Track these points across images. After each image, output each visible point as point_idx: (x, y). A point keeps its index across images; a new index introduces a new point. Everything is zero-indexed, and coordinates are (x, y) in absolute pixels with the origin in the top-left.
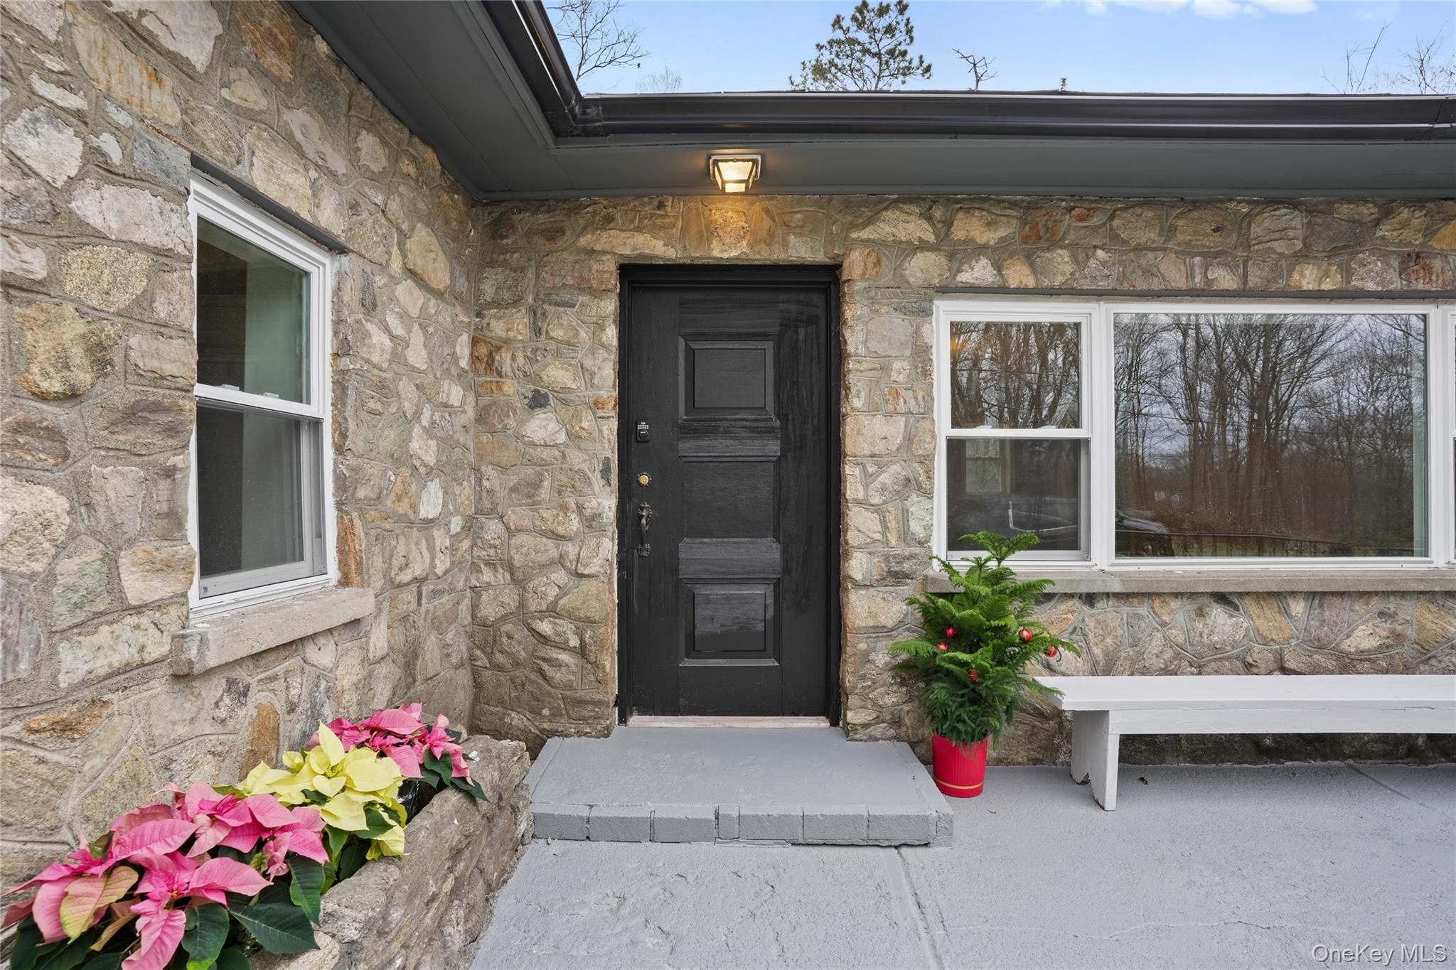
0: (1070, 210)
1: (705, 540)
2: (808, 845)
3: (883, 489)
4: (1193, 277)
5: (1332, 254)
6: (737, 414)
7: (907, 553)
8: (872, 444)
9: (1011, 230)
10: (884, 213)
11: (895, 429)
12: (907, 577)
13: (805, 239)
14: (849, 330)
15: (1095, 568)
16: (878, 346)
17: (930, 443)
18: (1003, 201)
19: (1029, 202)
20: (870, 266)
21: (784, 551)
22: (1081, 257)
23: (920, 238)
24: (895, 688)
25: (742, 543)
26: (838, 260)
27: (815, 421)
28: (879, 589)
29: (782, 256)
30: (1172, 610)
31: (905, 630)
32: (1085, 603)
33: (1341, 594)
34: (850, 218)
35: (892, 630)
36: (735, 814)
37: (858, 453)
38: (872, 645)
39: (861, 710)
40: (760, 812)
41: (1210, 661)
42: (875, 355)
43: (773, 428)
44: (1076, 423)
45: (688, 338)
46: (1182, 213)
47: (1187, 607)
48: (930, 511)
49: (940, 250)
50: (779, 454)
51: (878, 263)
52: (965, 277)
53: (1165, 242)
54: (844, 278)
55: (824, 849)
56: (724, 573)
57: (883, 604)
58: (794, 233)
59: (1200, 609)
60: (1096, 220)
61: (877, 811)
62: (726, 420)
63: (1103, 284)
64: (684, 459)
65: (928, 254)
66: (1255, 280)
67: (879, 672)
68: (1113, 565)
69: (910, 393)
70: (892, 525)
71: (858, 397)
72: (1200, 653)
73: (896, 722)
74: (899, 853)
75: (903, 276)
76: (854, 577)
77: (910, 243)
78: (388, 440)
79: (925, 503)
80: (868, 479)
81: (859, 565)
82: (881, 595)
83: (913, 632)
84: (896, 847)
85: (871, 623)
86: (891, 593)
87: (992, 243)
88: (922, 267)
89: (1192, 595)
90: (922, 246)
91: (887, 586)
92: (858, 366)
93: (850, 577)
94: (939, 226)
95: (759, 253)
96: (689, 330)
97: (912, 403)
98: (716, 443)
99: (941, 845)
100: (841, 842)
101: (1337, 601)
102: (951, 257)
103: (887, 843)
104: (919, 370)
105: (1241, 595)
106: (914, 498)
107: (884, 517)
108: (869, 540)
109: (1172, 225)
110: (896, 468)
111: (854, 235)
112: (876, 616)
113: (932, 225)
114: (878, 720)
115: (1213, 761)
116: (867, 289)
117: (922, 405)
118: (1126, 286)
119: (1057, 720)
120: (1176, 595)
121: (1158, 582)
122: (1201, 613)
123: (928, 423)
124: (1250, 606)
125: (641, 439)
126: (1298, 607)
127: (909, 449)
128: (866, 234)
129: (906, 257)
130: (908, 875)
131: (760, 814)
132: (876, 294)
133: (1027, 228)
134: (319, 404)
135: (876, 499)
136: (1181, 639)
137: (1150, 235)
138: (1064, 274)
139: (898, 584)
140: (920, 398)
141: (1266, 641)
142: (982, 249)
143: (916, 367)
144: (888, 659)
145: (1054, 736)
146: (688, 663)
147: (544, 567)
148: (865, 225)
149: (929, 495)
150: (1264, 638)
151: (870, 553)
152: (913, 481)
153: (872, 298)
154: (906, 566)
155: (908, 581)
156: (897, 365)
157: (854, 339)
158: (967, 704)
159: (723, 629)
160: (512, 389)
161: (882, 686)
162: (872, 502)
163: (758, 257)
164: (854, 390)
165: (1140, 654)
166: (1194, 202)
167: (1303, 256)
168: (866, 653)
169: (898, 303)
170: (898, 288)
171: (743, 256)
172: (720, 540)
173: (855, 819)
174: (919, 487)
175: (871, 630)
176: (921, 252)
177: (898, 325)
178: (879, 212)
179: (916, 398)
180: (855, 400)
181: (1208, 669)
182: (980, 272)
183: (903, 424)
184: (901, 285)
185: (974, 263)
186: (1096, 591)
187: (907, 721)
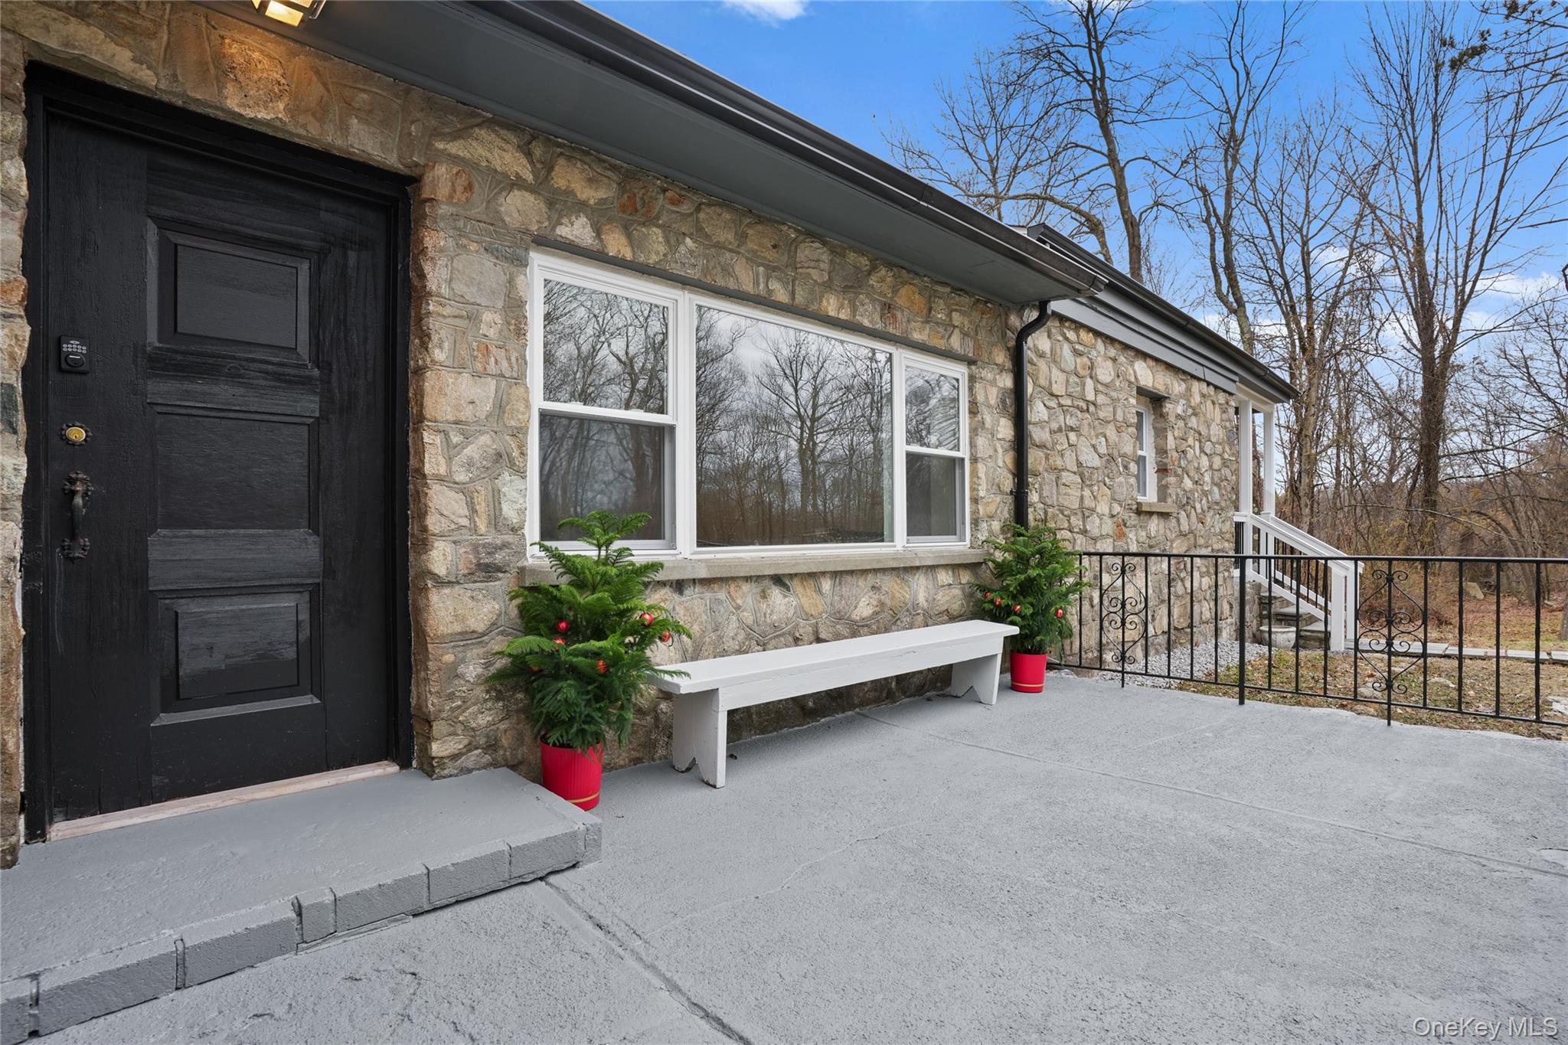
0: (665, 191)
1: (195, 532)
2: (435, 910)
3: (470, 464)
4: (758, 285)
5: (846, 289)
6: (250, 352)
7: (499, 542)
8: (457, 408)
9: (611, 194)
10: (477, 130)
11: (484, 393)
12: (499, 570)
13: (372, 129)
14: (429, 263)
15: (680, 557)
16: (465, 289)
17: (523, 414)
18: (604, 161)
19: (627, 170)
20: (459, 189)
21: (326, 547)
22: (673, 241)
23: (517, 173)
24: (489, 704)
25: (261, 536)
26: (416, 172)
27: (370, 377)
28: (466, 586)
29: (339, 142)
30: (744, 593)
31: (498, 634)
32: (675, 591)
33: (851, 572)
34: (434, 123)
35: (483, 635)
36: (328, 899)
37: (439, 418)
38: (460, 655)
39: (450, 738)
40: (368, 884)
41: (771, 639)
42: (462, 300)
43: (310, 379)
44: (661, 410)
45: (162, 224)
46: (750, 223)
47: (754, 591)
48: (523, 492)
49: (539, 194)
50: (317, 414)
51: (469, 188)
52: (564, 231)
53: (738, 246)
54: (424, 196)
55: (457, 908)
56: (230, 579)
57: (471, 604)
58: (357, 117)
59: (763, 591)
60: (686, 208)
61: (517, 841)
62: (233, 358)
63: (692, 273)
64: (159, 409)
65: (527, 194)
66: (799, 299)
67: (471, 687)
68: (695, 553)
69: (503, 353)
70: (481, 508)
71: (441, 347)
72: (764, 632)
73: (492, 746)
74: (547, 883)
75: (497, 212)
76: (437, 572)
77: (505, 175)
79: (518, 483)
80: (451, 451)
81: (442, 558)
82: (469, 594)
83: (507, 635)
84: (541, 879)
85: (458, 628)
86: (480, 590)
87: (592, 202)
88: (520, 208)
89: (759, 578)
90: (518, 183)
91: (475, 582)
92: (440, 309)
93: (430, 573)
94: (539, 166)
95: (304, 126)
96: (167, 213)
97: (505, 364)
98: (216, 389)
99: (591, 862)
100: (478, 892)
101: (849, 578)
102: (551, 204)
103: (533, 877)
104: (512, 328)
105: (792, 576)
106: (506, 476)
107: (472, 498)
108: (453, 526)
109: (743, 232)
110: (485, 439)
111: (440, 145)
112: (462, 619)
113: (531, 163)
114: (470, 747)
115: (775, 730)
116: (455, 217)
117: (515, 369)
118: (708, 280)
119: (653, 714)
120: (747, 579)
121: (736, 566)
122: (764, 596)
123: (522, 390)
124: (795, 585)
125: (71, 367)
126: (826, 585)
127: (500, 417)
128: (454, 148)
129: (500, 192)
130: (570, 901)
131: (366, 887)
132: (465, 226)
133: (625, 196)
135: (461, 477)
136: (750, 621)
137: (727, 236)
138: (657, 253)
139: (489, 579)
140: (513, 359)
141: (808, 617)
142: (582, 207)
143: (509, 324)
144: (480, 670)
145: (651, 732)
146: (166, 719)
148: (455, 136)
149: (522, 474)
150: (807, 614)
151: (455, 542)
152: (505, 457)
153: (459, 229)
154: (499, 557)
155: (501, 575)
156: (487, 316)
157: (436, 276)
158: (593, 702)
159: (228, 661)
161: (474, 704)
162: (457, 480)
163: (302, 132)
164: (435, 338)
165: (721, 637)
166: (759, 217)
167: (828, 286)
168: (454, 666)
169: (491, 243)
170: (492, 225)
171: (278, 124)
172: (224, 531)
173: (494, 858)
174: (512, 464)
175: (458, 637)
176: (519, 189)
177: (487, 270)
178: (472, 127)
179: (509, 359)
180: (437, 351)
181: (768, 646)
182: (577, 230)
183: (493, 388)
184: (495, 221)
185: (573, 218)
186: (685, 577)
187: (505, 742)
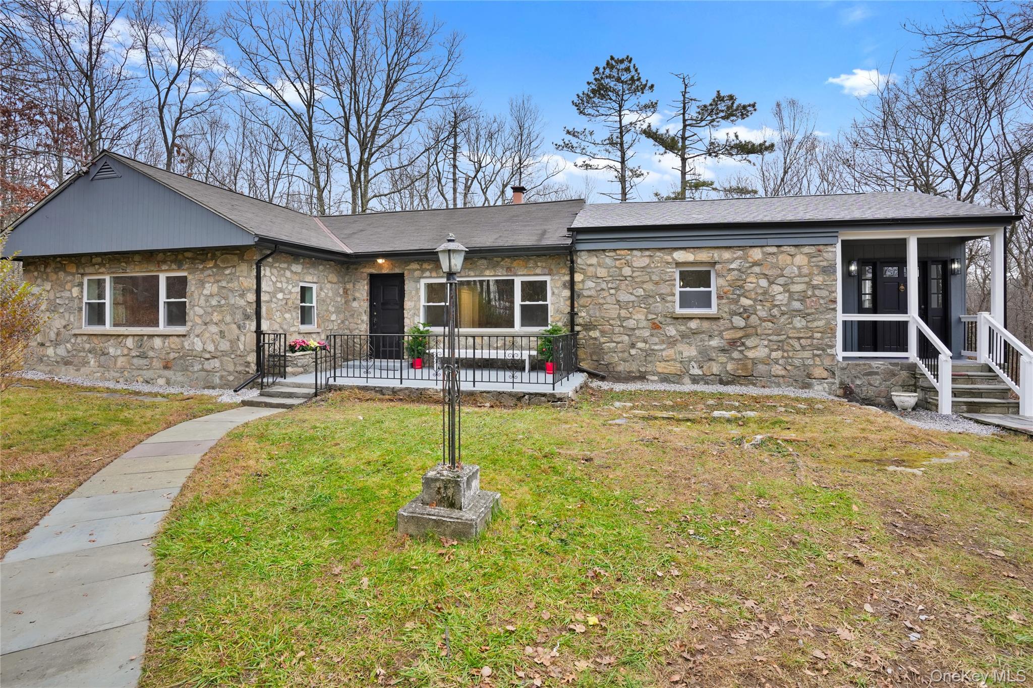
3: (410, 315)
4: (466, 273)
5: (492, 268)
8: (408, 307)
9: (433, 266)
11: (413, 304)
13: (396, 269)
16: (410, 288)
17: (421, 305)
20: (409, 273)
23: (417, 268)
26: (403, 272)
29: (392, 272)
34: (405, 265)
37: (406, 308)
41: (468, 348)
42: (409, 290)
49: (421, 270)
52: (424, 275)
54: (404, 276)
58: (395, 267)
62: (390, 302)
64: (383, 309)
66: (477, 274)
69: (415, 297)
70: (412, 322)
72: (467, 346)
75: (414, 275)
76: (406, 331)
77: (415, 269)
78: (325, 308)
79: (418, 318)
80: (408, 313)
87: (430, 268)
88: (417, 274)
90: (418, 270)
92: (407, 292)
98: (388, 306)
101: (493, 337)
104: (419, 292)
106: (416, 316)
107: (411, 320)
108: (408, 324)
110: (413, 311)
111: (405, 268)
113: (420, 266)
116: (408, 278)
117: (420, 299)
123: (421, 302)
125: (374, 306)
127: (417, 306)
128: (408, 268)
129: (415, 271)
132: (410, 279)
133: (436, 265)
134: (314, 304)
135: (410, 317)
136: (463, 344)
142: (428, 270)
143: (416, 292)
147: (355, 329)
148: (408, 266)
149: (419, 316)
150: (479, 344)
151: (408, 327)
152: (416, 313)
156: (413, 292)
160: (350, 297)
163: (388, 272)
164: (406, 297)
166: (468, 259)
167: (487, 268)
169: (415, 280)
170: (414, 277)
171: (386, 272)
177: (414, 284)
178: (410, 263)
179: (418, 298)
182: (428, 273)
185: (426, 272)
